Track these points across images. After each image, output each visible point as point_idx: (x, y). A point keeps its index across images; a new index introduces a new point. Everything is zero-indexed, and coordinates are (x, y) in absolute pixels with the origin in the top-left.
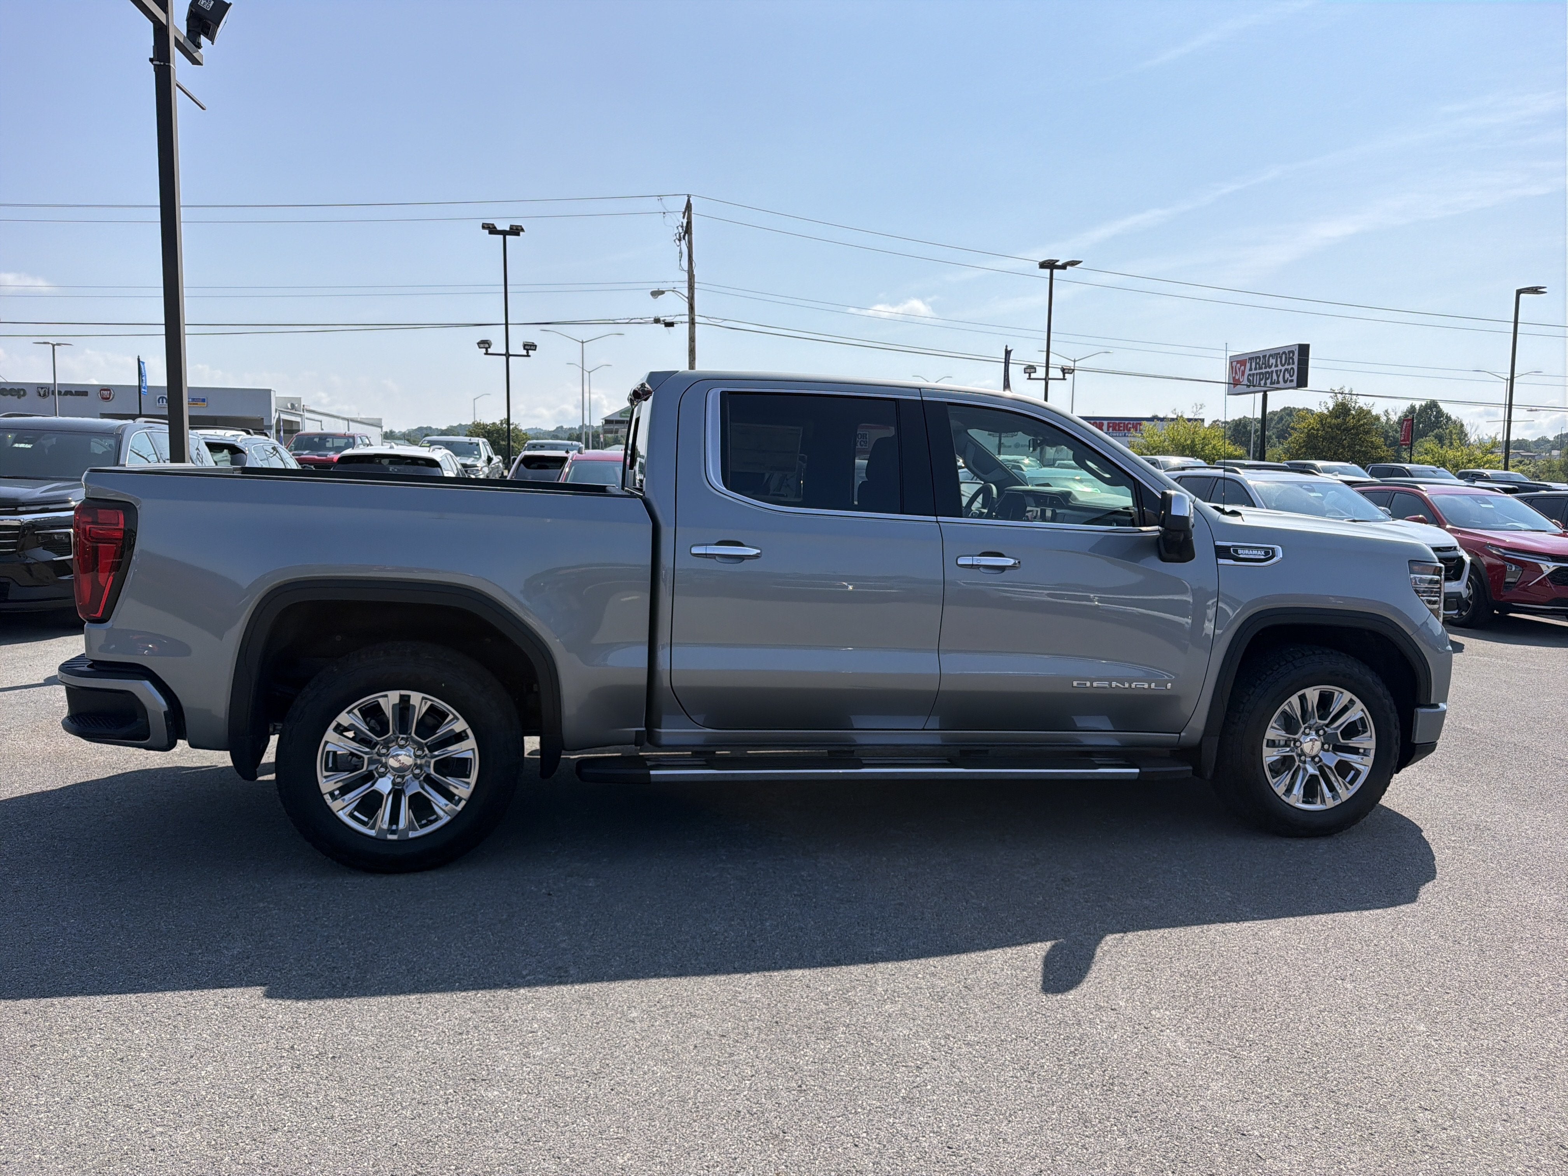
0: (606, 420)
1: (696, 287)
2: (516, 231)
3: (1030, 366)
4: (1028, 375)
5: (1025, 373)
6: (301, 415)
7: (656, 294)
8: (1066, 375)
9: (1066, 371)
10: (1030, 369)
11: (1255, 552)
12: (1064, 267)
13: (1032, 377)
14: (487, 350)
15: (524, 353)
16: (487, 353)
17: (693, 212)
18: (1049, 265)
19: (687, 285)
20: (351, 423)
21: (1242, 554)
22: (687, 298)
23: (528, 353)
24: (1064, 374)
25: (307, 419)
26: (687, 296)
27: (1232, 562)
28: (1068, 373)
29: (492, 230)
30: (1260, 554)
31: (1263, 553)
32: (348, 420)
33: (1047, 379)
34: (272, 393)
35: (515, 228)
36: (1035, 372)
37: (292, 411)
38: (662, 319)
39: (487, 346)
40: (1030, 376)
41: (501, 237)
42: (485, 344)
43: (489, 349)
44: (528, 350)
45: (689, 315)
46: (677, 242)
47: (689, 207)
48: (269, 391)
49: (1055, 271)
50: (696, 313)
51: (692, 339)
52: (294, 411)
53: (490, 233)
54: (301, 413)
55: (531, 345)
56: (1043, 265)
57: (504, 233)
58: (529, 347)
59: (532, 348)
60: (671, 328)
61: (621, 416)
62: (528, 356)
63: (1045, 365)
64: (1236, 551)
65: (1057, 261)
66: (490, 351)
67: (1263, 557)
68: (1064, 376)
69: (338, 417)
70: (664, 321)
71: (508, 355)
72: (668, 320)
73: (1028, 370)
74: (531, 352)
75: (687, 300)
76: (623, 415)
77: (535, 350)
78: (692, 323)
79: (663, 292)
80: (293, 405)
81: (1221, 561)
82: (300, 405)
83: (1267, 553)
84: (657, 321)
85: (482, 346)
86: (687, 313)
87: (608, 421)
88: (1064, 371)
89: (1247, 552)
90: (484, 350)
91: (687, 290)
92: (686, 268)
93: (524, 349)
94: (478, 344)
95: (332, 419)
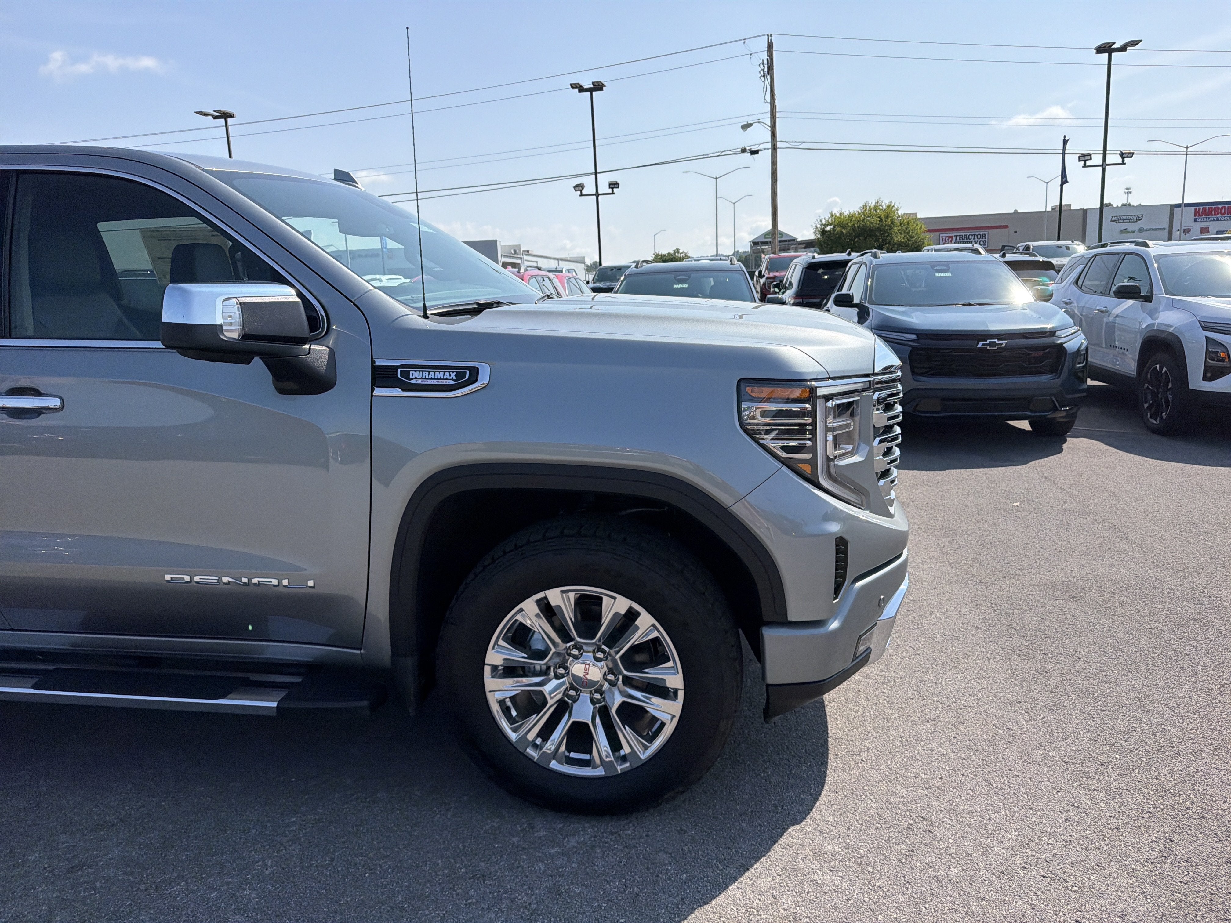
0: (753, 243)
1: (777, 116)
2: (598, 87)
3: (1082, 154)
4: (1083, 162)
5: (1080, 161)
6: (521, 258)
7: (746, 127)
8: (1125, 159)
9: (1124, 156)
10: (1084, 158)
11: (439, 375)
12: (1123, 49)
13: (1087, 165)
14: (581, 192)
15: (610, 191)
16: (581, 195)
17: (774, 49)
18: (1106, 49)
19: (769, 115)
20: (560, 262)
21: (417, 378)
22: (770, 127)
23: (613, 191)
24: (1123, 158)
25: (526, 260)
26: (770, 125)
27: (397, 392)
28: (1127, 157)
29: (581, 90)
30: (449, 378)
31: (453, 376)
32: (558, 259)
33: (1104, 166)
34: (498, 243)
35: (597, 84)
36: (1091, 159)
37: (514, 256)
38: (748, 148)
39: (581, 188)
40: (1085, 163)
41: (589, 93)
42: (579, 187)
43: (583, 191)
44: (612, 188)
45: (771, 142)
46: (763, 78)
47: (770, 46)
48: (496, 241)
49: (1114, 54)
50: (778, 140)
51: (774, 163)
52: (516, 256)
53: (580, 91)
54: (521, 256)
55: (614, 184)
56: (1100, 50)
57: (591, 90)
58: (614, 185)
59: (616, 186)
60: (756, 155)
61: (765, 238)
62: (613, 193)
63: (1102, 152)
64: (406, 374)
65: (1114, 43)
66: (584, 192)
67: (452, 382)
68: (1123, 161)
69: (550, 258)
70: (749, 150)
71: (597, 195)
72: (754, 148)
73: (1083, 158)
74: (615, 190)
75: (769, 129)
76: (767, 236)
77: (618, 187)
78: (774, 148)
79: (751, 125)
80: (515, 251)
81: (378, 392)
82: (520, 250)
83: (460, 376)
84: (744, 151)
85: (577, 189)
86: (770, 140)
87: (755, 243)
88: (1122, 155)
89: (425, 374)
90: (579, 193)
91: (769, 120)
92: (769, 100)
93: (610, 188)
94: (574, 187)
95: (546, 260)
